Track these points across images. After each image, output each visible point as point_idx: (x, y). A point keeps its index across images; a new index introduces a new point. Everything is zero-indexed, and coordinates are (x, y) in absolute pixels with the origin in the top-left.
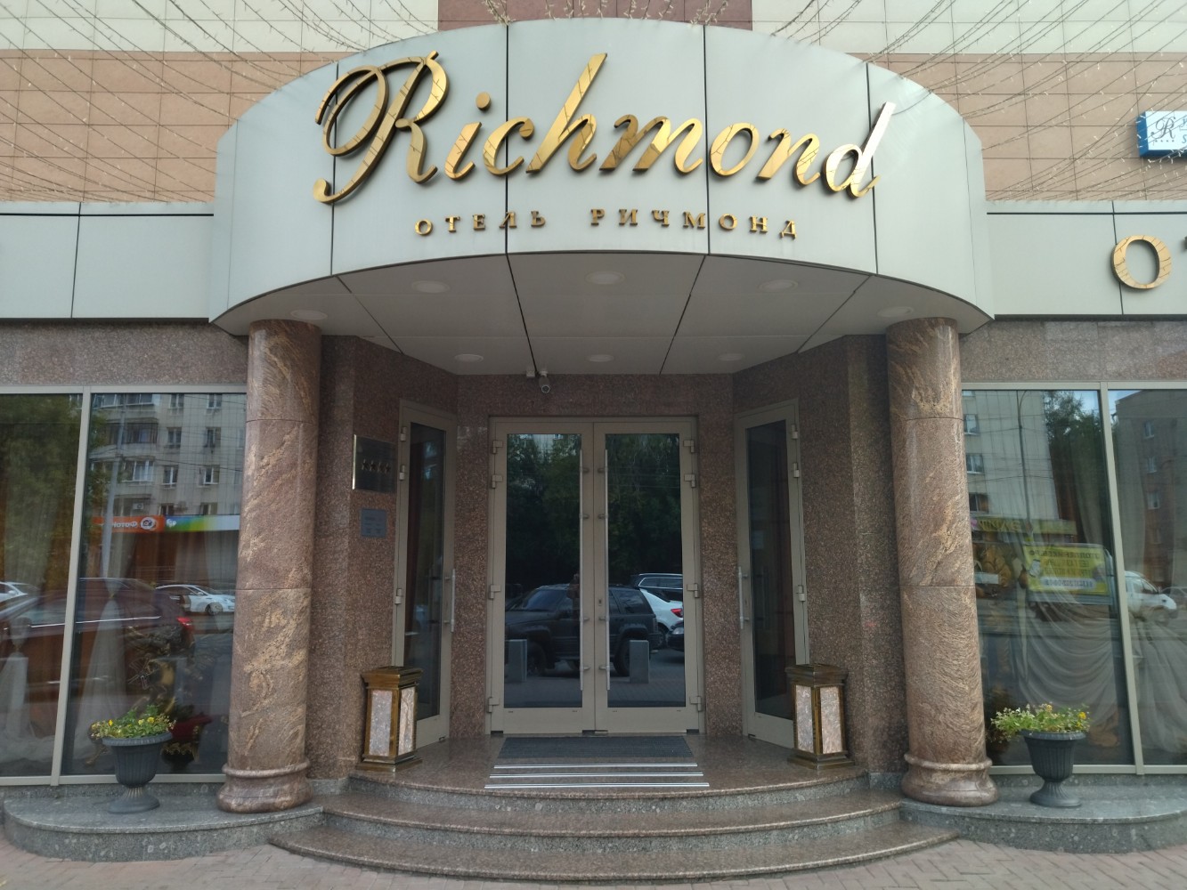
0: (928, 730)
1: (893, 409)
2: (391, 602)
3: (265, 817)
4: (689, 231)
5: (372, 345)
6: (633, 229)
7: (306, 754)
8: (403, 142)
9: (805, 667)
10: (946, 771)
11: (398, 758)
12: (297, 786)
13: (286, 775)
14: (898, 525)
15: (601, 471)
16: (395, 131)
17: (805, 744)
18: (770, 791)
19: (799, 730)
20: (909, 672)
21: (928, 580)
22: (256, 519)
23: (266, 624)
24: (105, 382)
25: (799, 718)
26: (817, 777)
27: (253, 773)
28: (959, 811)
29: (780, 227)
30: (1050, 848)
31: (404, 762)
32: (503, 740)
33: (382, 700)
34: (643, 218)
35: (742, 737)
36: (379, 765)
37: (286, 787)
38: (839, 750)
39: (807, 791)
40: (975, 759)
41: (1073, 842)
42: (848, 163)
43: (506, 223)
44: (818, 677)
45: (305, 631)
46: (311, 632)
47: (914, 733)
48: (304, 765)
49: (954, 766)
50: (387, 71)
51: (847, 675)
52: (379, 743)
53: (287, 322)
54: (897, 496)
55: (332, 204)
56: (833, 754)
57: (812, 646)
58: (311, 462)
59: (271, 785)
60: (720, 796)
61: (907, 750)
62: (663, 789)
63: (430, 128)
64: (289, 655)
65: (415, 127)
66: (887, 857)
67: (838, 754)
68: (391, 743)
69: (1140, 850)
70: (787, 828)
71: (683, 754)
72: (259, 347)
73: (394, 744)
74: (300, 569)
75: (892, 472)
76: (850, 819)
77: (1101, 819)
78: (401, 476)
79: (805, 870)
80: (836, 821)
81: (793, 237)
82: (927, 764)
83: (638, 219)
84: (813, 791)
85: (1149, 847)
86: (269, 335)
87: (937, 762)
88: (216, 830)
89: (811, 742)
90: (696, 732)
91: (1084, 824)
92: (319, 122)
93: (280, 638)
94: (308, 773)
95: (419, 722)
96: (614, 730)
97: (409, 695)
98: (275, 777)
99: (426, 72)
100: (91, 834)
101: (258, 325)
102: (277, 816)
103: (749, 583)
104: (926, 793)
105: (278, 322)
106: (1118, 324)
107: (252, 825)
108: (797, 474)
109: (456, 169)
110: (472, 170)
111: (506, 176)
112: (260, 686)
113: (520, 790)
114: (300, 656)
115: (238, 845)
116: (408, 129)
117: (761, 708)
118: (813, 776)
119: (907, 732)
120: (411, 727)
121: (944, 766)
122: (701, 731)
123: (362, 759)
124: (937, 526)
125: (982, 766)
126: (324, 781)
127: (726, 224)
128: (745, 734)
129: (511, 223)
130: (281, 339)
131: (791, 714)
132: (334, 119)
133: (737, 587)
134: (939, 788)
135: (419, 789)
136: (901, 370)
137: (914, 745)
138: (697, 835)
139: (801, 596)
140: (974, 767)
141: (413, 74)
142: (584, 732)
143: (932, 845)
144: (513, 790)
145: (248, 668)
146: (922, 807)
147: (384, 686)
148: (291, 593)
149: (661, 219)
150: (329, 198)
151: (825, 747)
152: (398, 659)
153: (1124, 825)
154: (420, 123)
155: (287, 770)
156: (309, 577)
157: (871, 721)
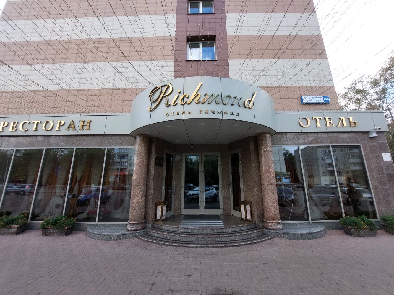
0: (268, 214)
1: (259, 150)
2: (162, 188)
3: (135, 232)
4: (219, 114)
5: (159, 138)
6: (208, 114)
7: (144, 218)
8: (164, 99)
9: (243, 201)
10: (272, 223)
11: (162, 220)
12: (142, 225)
13: (140, 223)
14: (261, 172)
15: (203, 163)
16: (163, 97)
17: (243, 217)
18: (237, 227)
19: (242, 214)
20: (264, 202)
21: (267, 183)
22: (136, 172)
23: (137, 192)
24: (110, 146)
25: (242, 212)
26: (246, 224)
27: (134, 223)
28: (275, 231)
29: (236, 114)
30: (294, 239)
31: (163, 220)
32: (184, 216)
33: (159, 208)
34: (210, 112)
35: (231, 215)
36: (159, 221)
37: (140, 225)
38: (250, 218)
39: (244, 227)
40: (278, 220)
41: (299, 238)
42: (249, 102)
43: (183, 113)
44: (245, 203)
45: (145, 194)
46: (146, 194)
47: (265, 215)
48: (144, 221)
49: (274, 222)
50: (162, 87)
51: (251, 203)
52: (159, 217)
53: (143, 134)
54: (260, 167)
55: (151, 111)
56: (249, 219)
57: (244, 197)
58: (147, 161)
59: (137, 225)
60: (227, 228)
61: (264, 218)
62: (215, 227)
63: (169, 97)
64: (141, 199)
65: (166, 97)
66: (261, 241)
67: (250, 219)
68: (161, 216)
69: (312, 239)
70: (240, 235)
71: (219, 219)
72: (138, 139)
73: (161, 217)
74: (144, 182)
75: (259, 162)
76: (253, 233)
77: (304, 233)
78: (164, 163)
79: (244, 245)
80: (250, 233)
81: (239, 116)
82: (268, 221)
83: (209, 112)
84: (245, 227)
85: (314, 238)
86: (140, 137)
87: (270, 221)
88: (125, 234)
89: (244, 216)
90: (222, 214)
91: (301, 234)
92: (149, 97)
93: (140, 195)
94: (145, 222)
95: (167, 212)
96: (206, 214)
97: (165, 207)
98: (138, 223)
99: (169, 87)
100: (101, 235)
101: (138, 134)
102: (138, 231)
103: (232, 185)
104: (268, 227)
105: (141, 134)
106: (301, 134)
107: (133, 233)
108: (241, 163)
109: (174, 104)
110: (177, 104)
111: (183, 105)
112: (135, 205)
113: (186, 227)
114: (143, 199)
115: (129, 238)
116: (165, 97)
117: (234, 210)
118: (245, 223)
119: (264, 214)
120: (165, 213)
121: (272, 222)
122: (223, 214)
123: (155, 220)
124: (269, 173)
125: (279, 222)
126: (148, 224)
127: (226, 113)
128: (231, 214)
129: (184, 113)
130: (142, 137)
131: (240, 210)
132: (152, 96)
133: (229, 185)
134: (271, 226)
135: (166, 226)
136: (260, 142)
137: (265, 217)
138: (222, 237)
139: (242, 187)
140: (278, 222)
141: (167, 87)
142: (200, 214)
143: (270, 239)
144: (185, 227)
145: (133, 201)
146: (268, 230)
147: (160, 205)
148: (142, 186)
149: (213, 113)
150: (150, 110)
151: (247, 217)
152: (163, 199)
153: (309, 234)
154: (167, 96)
155: (140, 222)
156: (146, 183)
157: (256, 212)
